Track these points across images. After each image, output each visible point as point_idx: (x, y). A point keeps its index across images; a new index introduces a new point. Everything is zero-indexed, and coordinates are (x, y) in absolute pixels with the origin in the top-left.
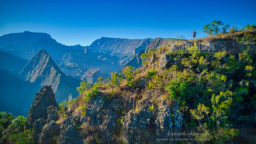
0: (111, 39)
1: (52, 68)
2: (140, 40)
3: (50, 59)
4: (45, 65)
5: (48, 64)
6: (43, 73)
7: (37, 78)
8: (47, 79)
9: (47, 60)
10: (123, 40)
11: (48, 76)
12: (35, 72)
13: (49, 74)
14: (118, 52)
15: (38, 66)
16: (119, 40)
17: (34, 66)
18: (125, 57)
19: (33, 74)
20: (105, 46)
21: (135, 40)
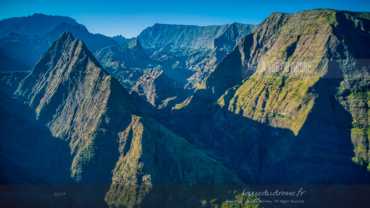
0: (170, 26)
1: (90, 65)
2: (219, 27)
3: (84, 46)
4: (76, 58)
5: (81, 56)
6: (72, 74)
7: (60, 85)
8: (80, 87)
9: (79, 49)
10: (189, 27)
11: (83, 80)
12: (54, 73)
13: (84, 75)
14: (182, 46)
15: (60, 62)
16: (182, 27)
17: (51, 63)
18: (198, 53)
19: (53, 78)
20: (160, 38)
21: (210, 28)
